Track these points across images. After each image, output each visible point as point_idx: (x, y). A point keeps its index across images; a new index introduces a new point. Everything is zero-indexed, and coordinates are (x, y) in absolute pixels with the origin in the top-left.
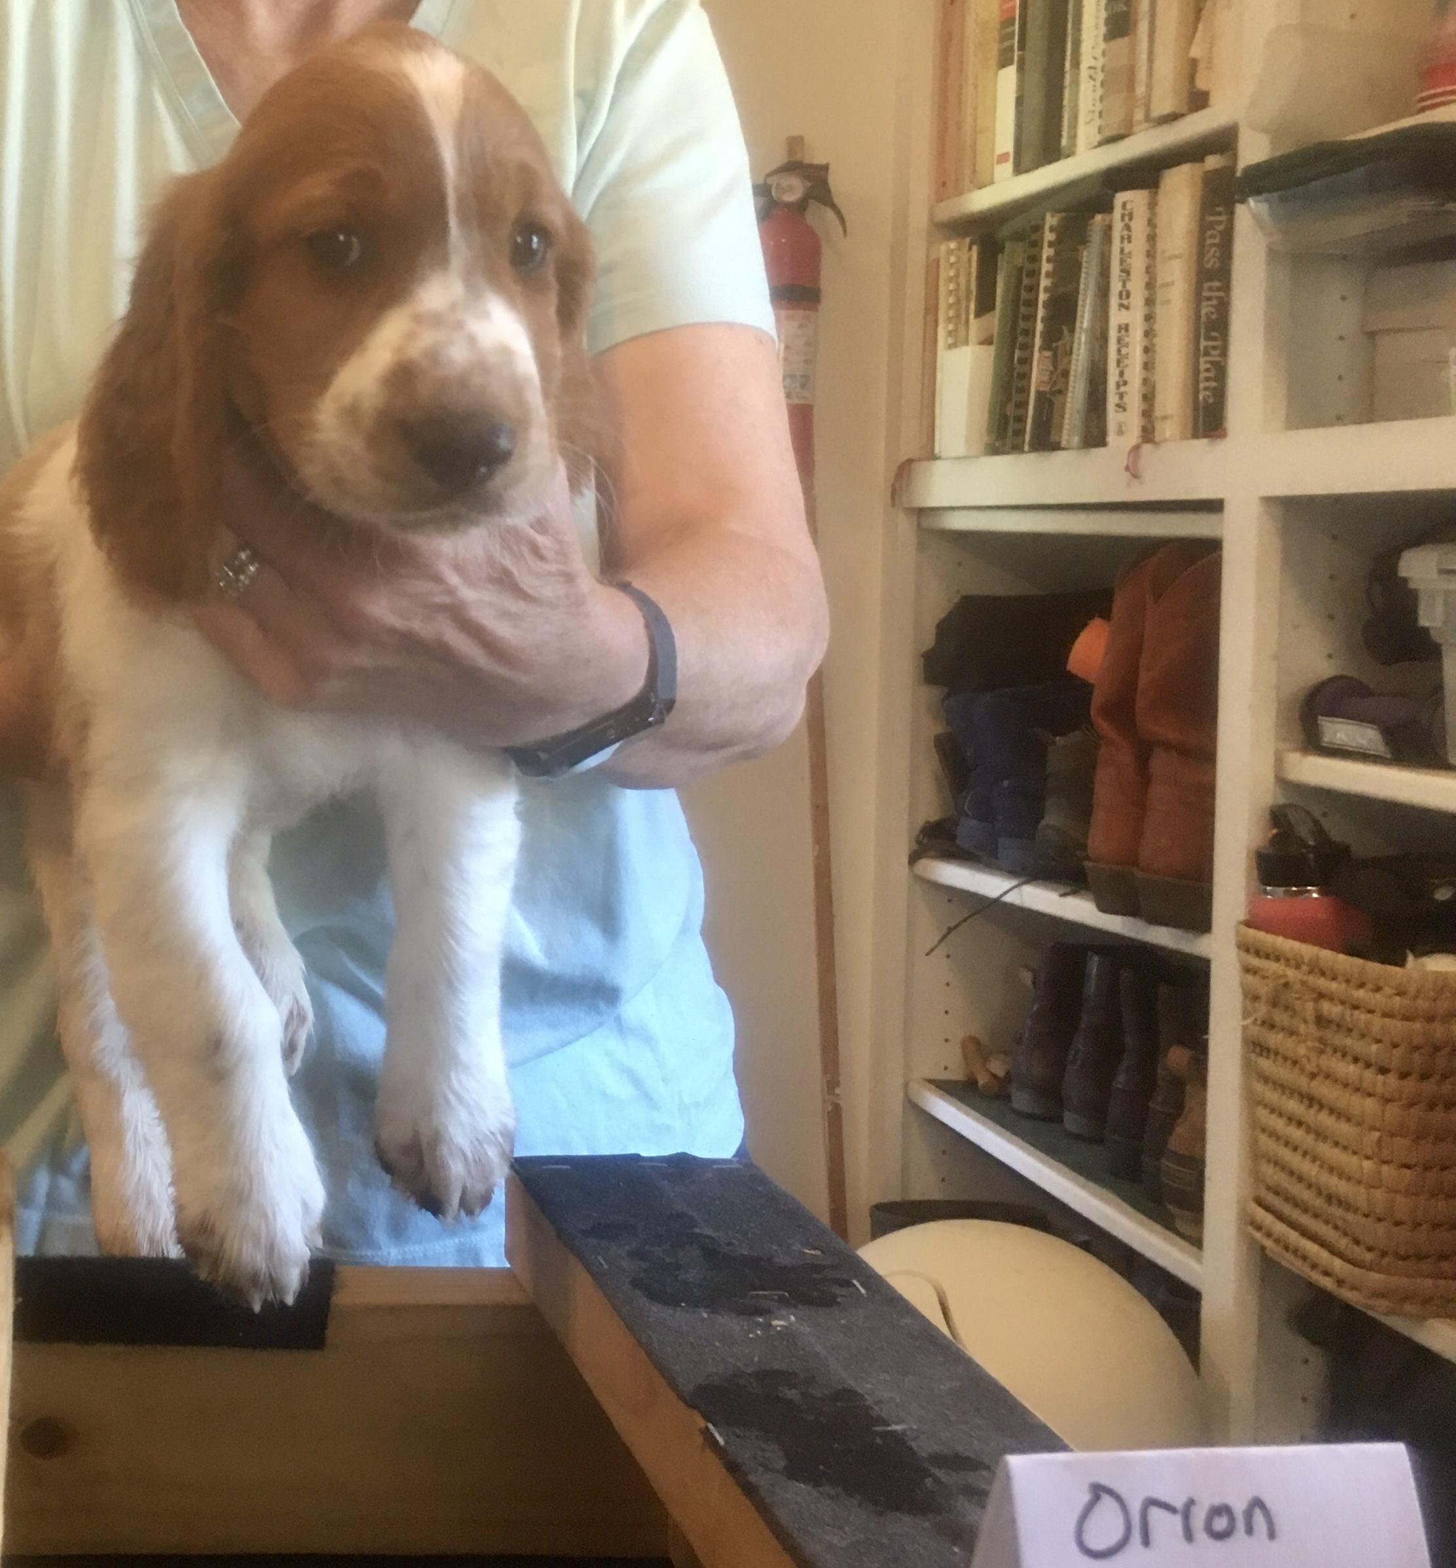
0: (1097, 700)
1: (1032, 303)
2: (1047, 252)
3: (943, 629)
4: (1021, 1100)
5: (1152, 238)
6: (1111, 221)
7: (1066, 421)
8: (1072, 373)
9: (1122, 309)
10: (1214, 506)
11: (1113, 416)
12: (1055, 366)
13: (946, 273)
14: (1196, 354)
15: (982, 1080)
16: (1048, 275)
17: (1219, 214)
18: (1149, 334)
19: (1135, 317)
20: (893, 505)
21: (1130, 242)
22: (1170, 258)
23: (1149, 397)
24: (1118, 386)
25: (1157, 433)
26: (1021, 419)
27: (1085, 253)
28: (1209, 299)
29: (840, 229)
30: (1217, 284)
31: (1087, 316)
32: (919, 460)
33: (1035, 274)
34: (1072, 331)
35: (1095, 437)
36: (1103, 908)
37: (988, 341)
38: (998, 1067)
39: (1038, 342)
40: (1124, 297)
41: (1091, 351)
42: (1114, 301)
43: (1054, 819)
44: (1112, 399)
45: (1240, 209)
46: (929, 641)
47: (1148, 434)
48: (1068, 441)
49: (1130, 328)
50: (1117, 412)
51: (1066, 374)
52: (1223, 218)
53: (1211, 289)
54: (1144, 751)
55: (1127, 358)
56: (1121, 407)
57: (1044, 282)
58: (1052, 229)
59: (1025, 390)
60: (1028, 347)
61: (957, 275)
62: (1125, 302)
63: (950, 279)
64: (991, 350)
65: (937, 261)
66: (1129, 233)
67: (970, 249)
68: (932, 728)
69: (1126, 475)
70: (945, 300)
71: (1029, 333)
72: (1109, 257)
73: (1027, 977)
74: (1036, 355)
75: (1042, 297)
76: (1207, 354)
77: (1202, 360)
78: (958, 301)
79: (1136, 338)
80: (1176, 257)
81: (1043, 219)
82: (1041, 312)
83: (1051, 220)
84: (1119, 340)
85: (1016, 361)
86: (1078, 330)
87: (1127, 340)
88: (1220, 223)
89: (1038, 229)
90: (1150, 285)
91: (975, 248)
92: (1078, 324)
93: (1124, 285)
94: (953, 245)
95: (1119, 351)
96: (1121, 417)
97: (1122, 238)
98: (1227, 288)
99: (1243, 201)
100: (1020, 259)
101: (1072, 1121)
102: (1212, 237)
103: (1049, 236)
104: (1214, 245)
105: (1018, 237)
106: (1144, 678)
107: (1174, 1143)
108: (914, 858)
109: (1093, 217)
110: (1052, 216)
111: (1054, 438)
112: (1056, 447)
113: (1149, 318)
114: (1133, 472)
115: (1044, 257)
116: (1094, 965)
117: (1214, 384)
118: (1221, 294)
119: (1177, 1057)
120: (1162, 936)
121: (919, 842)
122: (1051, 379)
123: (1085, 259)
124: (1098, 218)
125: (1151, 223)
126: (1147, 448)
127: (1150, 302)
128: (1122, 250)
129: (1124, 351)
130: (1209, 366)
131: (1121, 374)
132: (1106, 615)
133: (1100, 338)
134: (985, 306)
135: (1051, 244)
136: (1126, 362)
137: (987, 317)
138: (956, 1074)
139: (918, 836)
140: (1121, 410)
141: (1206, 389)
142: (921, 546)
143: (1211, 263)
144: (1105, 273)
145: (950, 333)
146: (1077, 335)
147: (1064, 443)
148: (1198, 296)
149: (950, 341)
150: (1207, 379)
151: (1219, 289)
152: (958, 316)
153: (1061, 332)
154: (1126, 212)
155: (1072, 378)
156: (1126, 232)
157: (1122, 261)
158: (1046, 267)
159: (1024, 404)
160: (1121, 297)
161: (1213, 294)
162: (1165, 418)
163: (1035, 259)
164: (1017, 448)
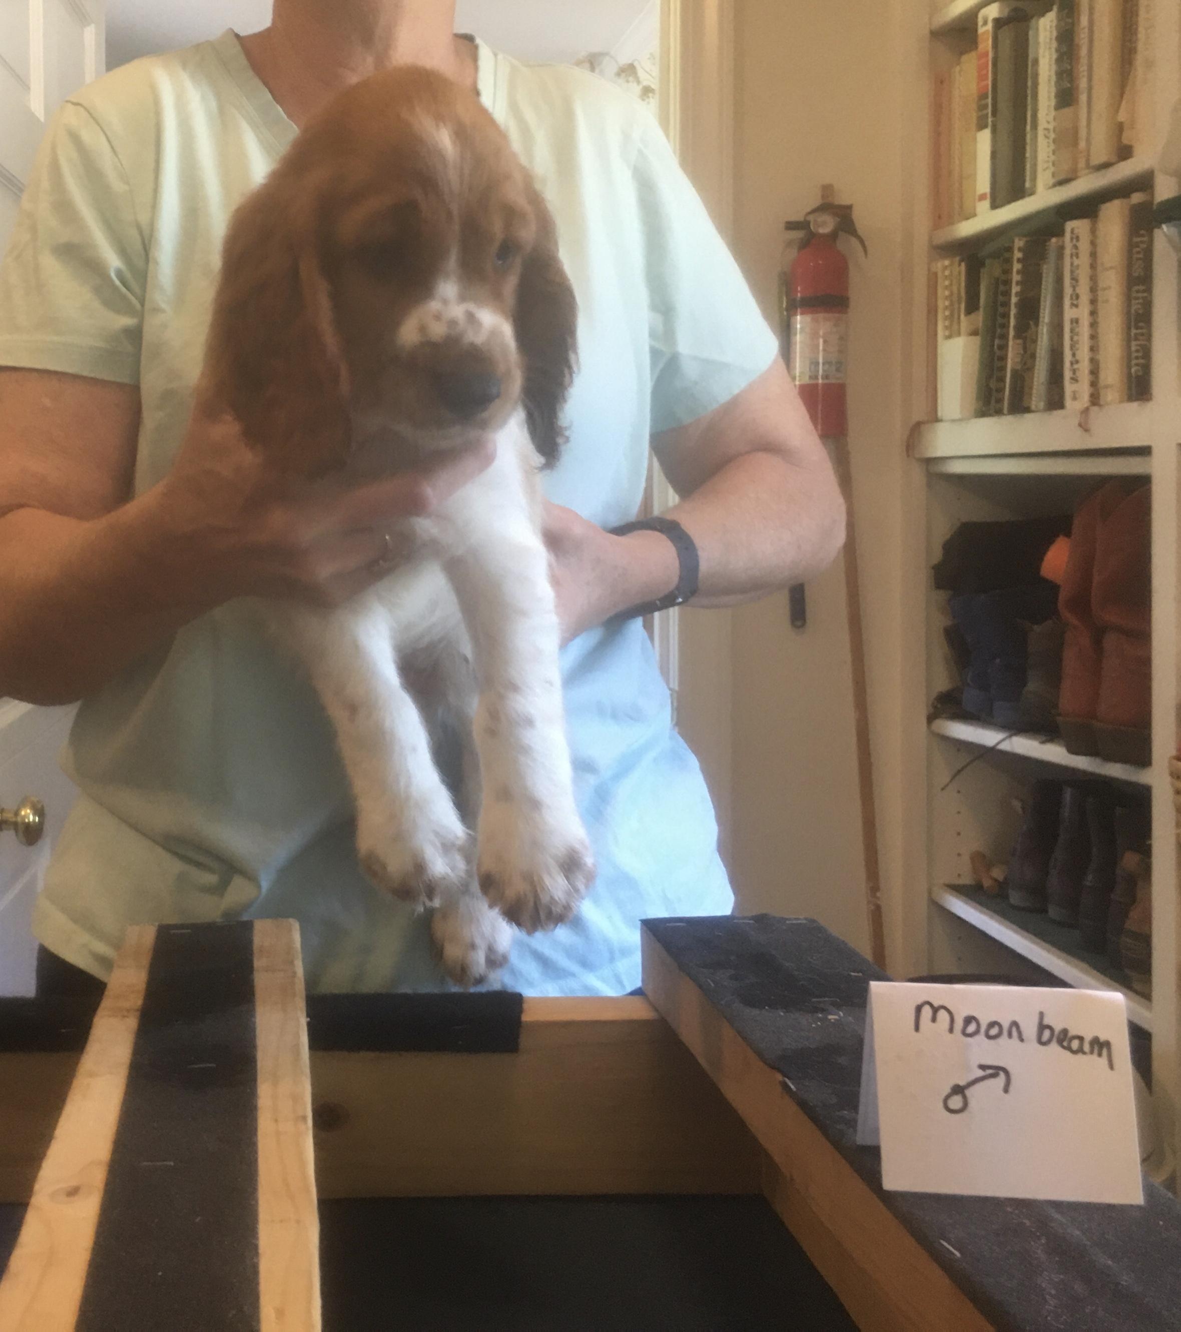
0: (1063, 596)
1: (1007, 304)
2: (1017, 266)
3: (948, 547)
4: (1015, 898)
5: (1093, 255)
6: (1063, 242)
7: (1034, 391)
8: (1038, 355)
9: (1074, 307)
10: (1144, 451)
11: (1069, 388)
12: (1025, 349)
13: (943, 283)
14: (1128, 340)
15: (987, 883)
16: (1018, 283)
17: (1143, 236)
18: (1094, 325)
19: (1083, 312)
20: (908, 456)
21: (1077, 257)
22: (1107, 269)
23: (1095, 372)
24: (1072, 364)
25: (1101, 398)
26: (1001, 390)
27: (1045, 266)
28: (1137, 298)
29: (863, 253)
30: (1141, 288)
31: (1047, 311)
32: (928, 422)
33: (1008, 283)
34: (1037, 324)
35: (1056, 402)
36: (1073, 750)
37: (974, 333)
38: (998, 873)
39: (1012, 333)
40: (1074, 298)
41: (1051, 339)
42: (1067, 302)
43: (1034, 686)
44: (1067, 374)
45: (1157, 233)
46: (937, 555)
47: (1095, 399)
48: (1036, 406)
49: (1080, 322)
50: (1071, 383)
51: (1033, 356)
52: (1145, 239)
53: (1138, 292)
54: (1098, 634)
55: (1078, 343)
56: (1074, 380)
57: (1015, 289)
58: (1020, 249)
59: (1003, 369)
60: (1005, 337)
61: (951, 284)
62: (1075, 302)
63: (946, 288)
64: (977, 340)
65: (936, 274)
66: (1077, 251)
67: (960, 265)
68: (941, 621)
69: (1079, 431)
70: (942, 303)
71: (1005, 326)
72: (1063, 267)
73: (1017, 805)
74: (1011, 343)
75: (1014, 300)
76: (1136, 339)
77: (1133, 343)
78: (952, 304)
79: (1085, 330)
80: (1111, 268)
81: (1013, 242)
82: (1013, 311)
83: (1019, 243)
84: (1072, 331)
85: (995, 347)
86: (1041, 324)
87: (1077, 330)
88: (1142, 242)
89: (1010, 249)
90: (1093, 290)
91: (963, 264)
92: (1041, 319)
93: (1074, 290)
94: (947, 263)
95: (1072, 339)
96: (1075, 387)
97: (1072, 256)
98: (1149, 290)
99: (1159, 227)
100: (997, 272)
101: (1053, 912)
102: (1138, 253)
103: (1018, 255)
104: (1138, 259)
105: (996, 255)
106: (1096, 579)
107: (1130, 925)
108: (931, 719)
109: (1050, 240)
110: (1020, 240)
111: (1025, 404)
112: (1028, 410)
113: (1093, 313)
114: (1084, 427)
115: (1015, 270)
116: (1068, 795)
117: (1141, 361)
118: (1145, 294)
119: (1130, 860)
120: (1116, 770)
121: (935, 707)
122: (1022, 359)
123: (1045, 271)
124: (1054, 240)
125: (1093, 243)
126: (1095, 408)
127: (1093, 302)
128: (1072, 264)
129: (1075, 338)
130: (1139, 348)
131: (1074, 355)
132: (1068, 534)
133: (1057, 328)
134: (972, 307)
135: (1019, 260)
136: (1077, 346)
137: (973, 316)
138: (967, 879)
139: (933, 703)
140: (1073, 381)
141: (1137, 365)
142: (929, 485)
143: (1138, 271)
144: (1059, 280)
145: (946, 328)
146: (1040, 327)
147: (1033, 407)
148: (1128, 299)
149: (947, 333)
150: (1137, 358)
151: (1144, 291)
152: (952, 315)
153: (1029, 324)
154: (1074, 236)
155: (1038, 359)
156: (1074, 251)
157: (1072, 272)
158: (1016, 277)
159: (1002, 379)
160: (1071, 298)
161: (1140, 295)
162: (1107, 387)
163: (1007, 272)
164: (999, 412)
